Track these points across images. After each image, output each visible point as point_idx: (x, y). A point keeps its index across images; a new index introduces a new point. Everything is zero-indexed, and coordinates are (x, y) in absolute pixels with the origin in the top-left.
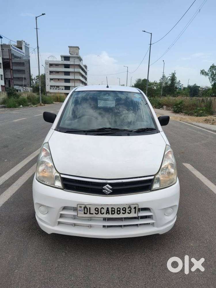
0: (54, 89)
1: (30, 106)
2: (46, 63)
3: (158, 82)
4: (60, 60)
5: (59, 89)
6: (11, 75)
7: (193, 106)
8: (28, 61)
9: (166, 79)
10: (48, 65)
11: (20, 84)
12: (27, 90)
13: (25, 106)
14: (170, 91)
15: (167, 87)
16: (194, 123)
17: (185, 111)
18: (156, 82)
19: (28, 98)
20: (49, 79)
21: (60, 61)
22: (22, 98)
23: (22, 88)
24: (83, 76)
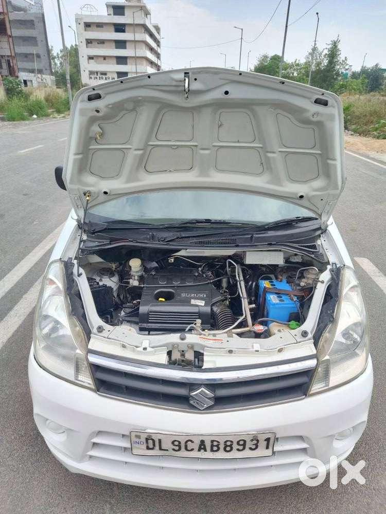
0: (96, 78)
1: (51, 116)
2: (78, 21)
3: (303, 61)
4: (106, 14)
5: (106, 78)
6: (10, 49)
7: (371, 115)
8: (41, 16)
9: (318, 56)
10: (82, 25)
11: (30, 68)
12: (44, 81)
13: (43, 116)
14: (325, 81)
15: (319, 71)
16: (373, 154)
17: (353, 127)
18: (297, 62)
19: (47, 100)
20: (86, 58)
21: (105, 16)
22: (34, 100)
23: (35, 76)
24: (152, 49)
